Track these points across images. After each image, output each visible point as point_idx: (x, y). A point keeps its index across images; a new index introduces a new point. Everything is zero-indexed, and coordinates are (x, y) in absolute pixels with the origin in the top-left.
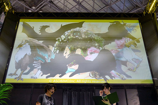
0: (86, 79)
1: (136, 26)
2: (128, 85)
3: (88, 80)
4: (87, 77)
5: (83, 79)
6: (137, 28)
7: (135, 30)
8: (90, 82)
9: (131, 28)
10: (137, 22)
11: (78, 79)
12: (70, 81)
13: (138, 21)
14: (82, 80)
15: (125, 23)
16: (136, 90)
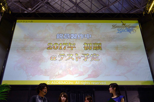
0: (85, 81)
1: (136, 26)
2: (128, 86)
3: (87, 81)
4: (86, 79)
5: (82, 80)
6: (136, 28)
7: (134, 30)
8: (89, 84)
9: (131, 29)
10: (137, 23)
11: (77, 81)
12: (68, 83)
13: (137, 21)
14: (80, 81)
15: (124, 23)
16: (137, 92)
